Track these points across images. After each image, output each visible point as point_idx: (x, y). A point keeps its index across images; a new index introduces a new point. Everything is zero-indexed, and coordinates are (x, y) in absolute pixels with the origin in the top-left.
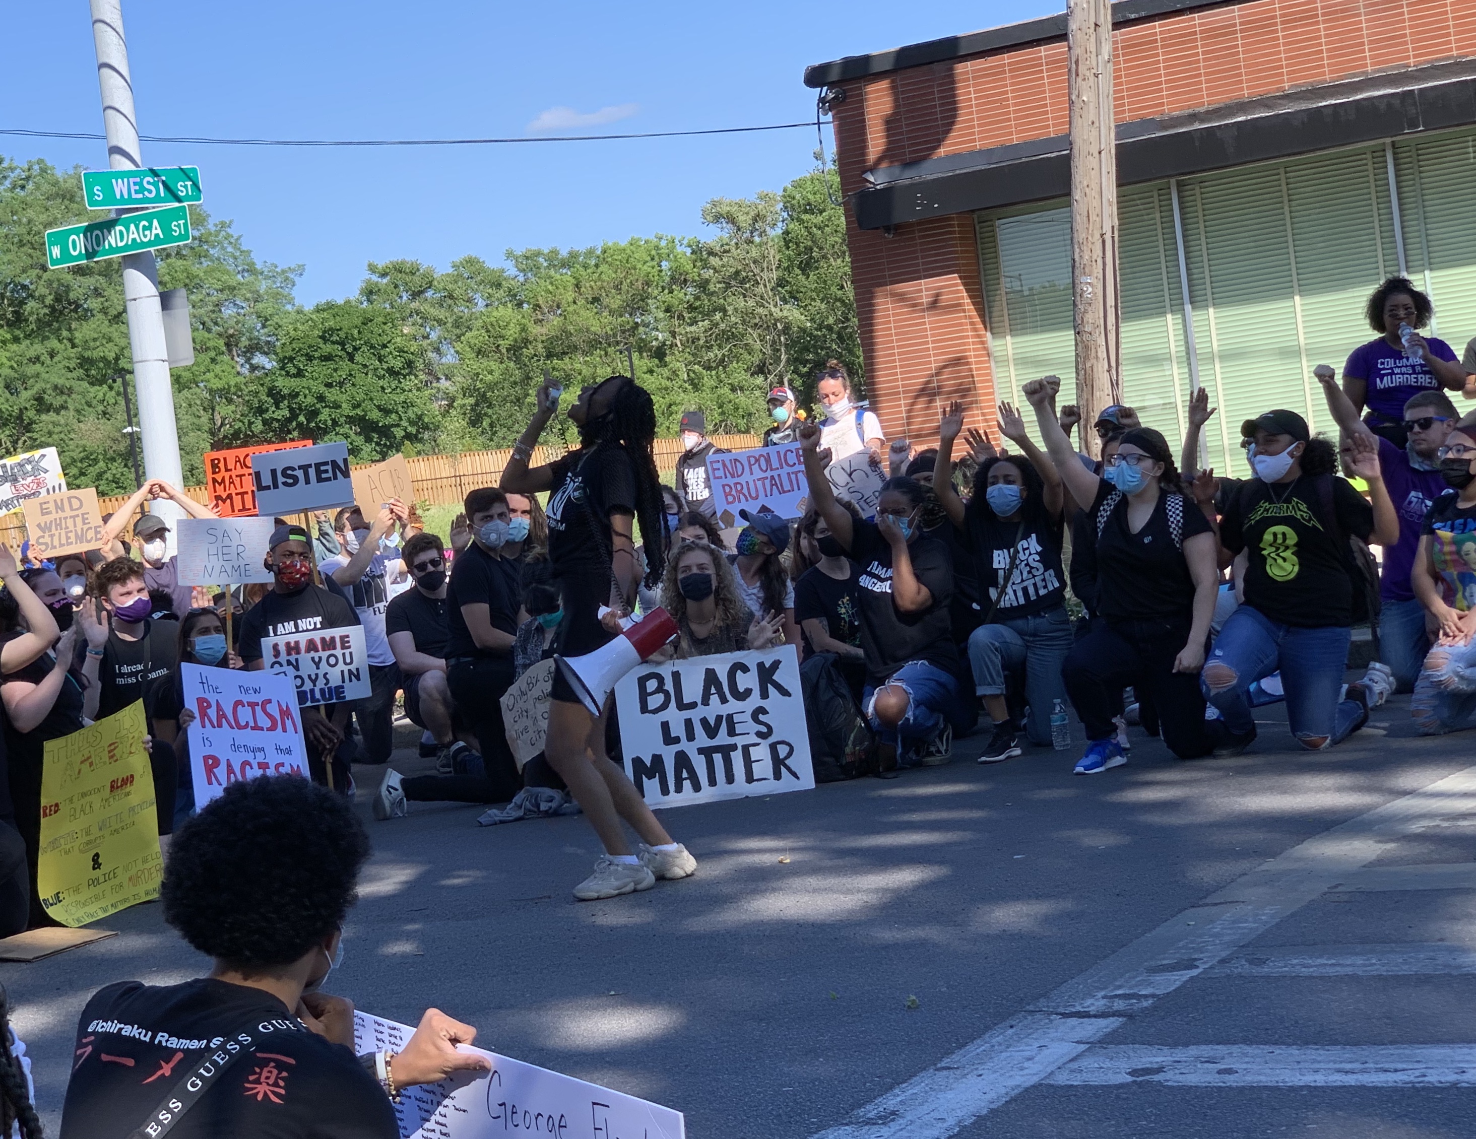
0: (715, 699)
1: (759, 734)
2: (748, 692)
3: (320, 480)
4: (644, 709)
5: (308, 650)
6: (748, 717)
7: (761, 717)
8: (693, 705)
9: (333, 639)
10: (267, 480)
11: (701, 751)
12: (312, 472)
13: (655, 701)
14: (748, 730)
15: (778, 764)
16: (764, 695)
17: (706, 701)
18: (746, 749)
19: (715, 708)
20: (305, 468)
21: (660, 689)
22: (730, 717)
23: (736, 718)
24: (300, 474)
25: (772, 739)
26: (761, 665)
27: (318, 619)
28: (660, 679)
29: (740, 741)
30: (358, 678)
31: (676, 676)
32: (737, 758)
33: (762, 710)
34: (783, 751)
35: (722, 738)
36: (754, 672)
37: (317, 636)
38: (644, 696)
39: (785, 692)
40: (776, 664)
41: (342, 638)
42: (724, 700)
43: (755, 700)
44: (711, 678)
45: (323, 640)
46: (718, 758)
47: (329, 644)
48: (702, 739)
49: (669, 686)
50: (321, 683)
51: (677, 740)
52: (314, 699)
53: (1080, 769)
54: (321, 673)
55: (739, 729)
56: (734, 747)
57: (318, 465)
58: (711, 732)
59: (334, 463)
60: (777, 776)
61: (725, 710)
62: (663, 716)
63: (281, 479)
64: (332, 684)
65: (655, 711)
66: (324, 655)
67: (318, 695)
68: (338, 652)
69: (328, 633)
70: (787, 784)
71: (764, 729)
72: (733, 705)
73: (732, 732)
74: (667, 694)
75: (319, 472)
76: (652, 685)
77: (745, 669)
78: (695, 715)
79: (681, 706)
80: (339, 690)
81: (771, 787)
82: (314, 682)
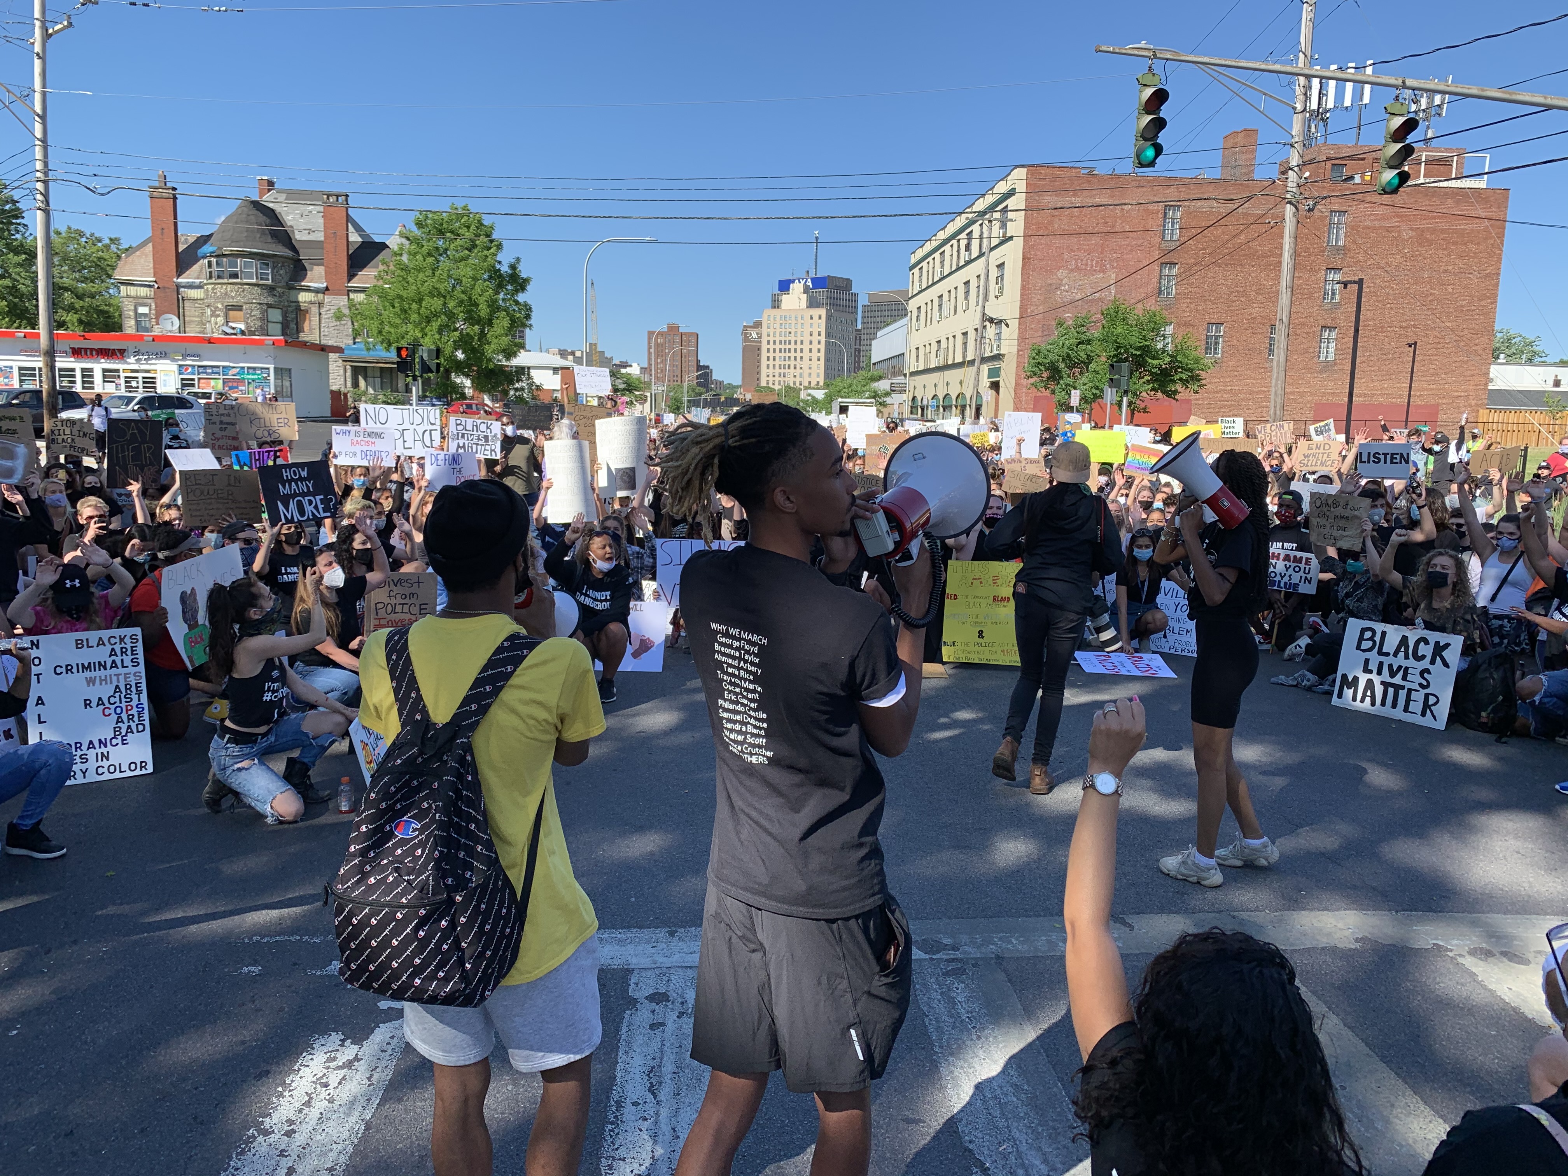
0: (1401, 655)
1: (1421, 685)
2: (1423, 657)
3: (1392, 463)
4: (1358, 647)
5: (1284, 560)
6: (1418, 672)
7: (1426, 675)
8: (1388, 654)
9: (1301, 558)
10: (1365, 458)
11: (1382, 683)
12: (1389, 457)
13: (1366, 645)
14: (1415, 679)
15: (1426, 706)
16: (1433, 662)
17: (1396, 654)
18: (1410, 690)
19: (1400, 660)
20: (1385, 454)
21: (1371, 639)
22: (1407, 669)
23: (1410, 671)
24: (1382, 457)
25: (1427, 691)
26: (1437, 643)
27: (1295, 545)
28: (1374, 632)
29: (1408, 685)
30: (1310, 582)
31: (1384, 634)
32: (1403, 694)
33: (1428, 671)
34: (1432, 700)
35: (1398, 680)
36: (1432, 645)
37: (1292, 554)
38: (1361, 639)
39: (1446, 665)
40: (1447, 645)
41: (1307, 559)
42: (1407, 657)
43: (1425, 664)
44: (1404, 640)
45: (1295, 557)
46: (1391, 690)
47: (1298, 560)
48: (1386, 676)
49: (1377, 638)
50: (1286, 579)
51: (1371, 672)
52: (1279, 586)
53: (1557, 787)
54: (1288, 574)
55: (1409, 677)
56: (1403, 688)
57: (1392, 454)
58: (1393, 674)
59: (1402, 455)
60: (1423, 714)
61: (1405, 663)
62: (1367, 655)
63: (1372, 459)
64: (1292, 581)
65: (1364, 651)
66: (1293, 565)
67: (1282, 585)
68: (1302, 566)
69: (1299, 554)
70: (1427, 721)
71: (1425, 683)
72: (1411, 662)
73: (1404, 678)
74: (1374, 642)
75: (1392, 458)
76: (1368, 634)
77: (1427, 642)
78: (1386, 661)
79: (1380, 653)
80: (1296, 586)
81: (1418, 720)
82: (1282, 577)
